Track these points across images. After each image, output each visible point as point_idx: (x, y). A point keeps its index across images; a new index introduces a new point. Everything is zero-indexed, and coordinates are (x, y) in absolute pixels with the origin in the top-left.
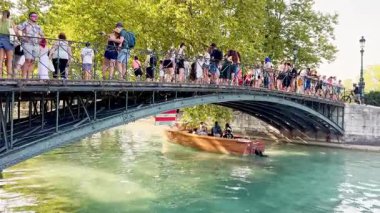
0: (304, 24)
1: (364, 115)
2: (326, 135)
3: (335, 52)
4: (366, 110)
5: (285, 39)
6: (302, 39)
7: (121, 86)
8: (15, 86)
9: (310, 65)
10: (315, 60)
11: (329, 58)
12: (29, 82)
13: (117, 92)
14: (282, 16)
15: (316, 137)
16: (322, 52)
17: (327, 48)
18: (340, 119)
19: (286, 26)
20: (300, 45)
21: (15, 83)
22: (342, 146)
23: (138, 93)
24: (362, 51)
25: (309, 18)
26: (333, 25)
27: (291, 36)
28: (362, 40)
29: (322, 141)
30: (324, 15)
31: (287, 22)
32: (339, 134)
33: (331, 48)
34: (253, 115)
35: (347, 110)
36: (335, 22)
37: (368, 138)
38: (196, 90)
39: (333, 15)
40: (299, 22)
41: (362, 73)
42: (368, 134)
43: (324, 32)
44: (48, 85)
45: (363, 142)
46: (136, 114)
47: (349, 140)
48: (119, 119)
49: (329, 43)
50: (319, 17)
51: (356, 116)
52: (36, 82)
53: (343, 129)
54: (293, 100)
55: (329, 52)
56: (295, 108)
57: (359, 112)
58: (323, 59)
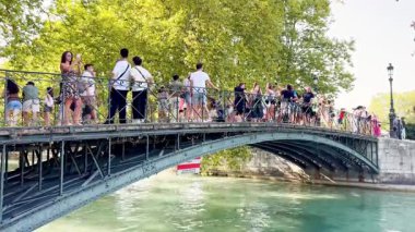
0: (318, 51)
1: (401, 150)
2: (357, 174)
3: (352, 80)
4: (401, 145)
5: (299, 68)
6: (318, 68)
7: (141, 130)
8: (7, 137)
9: (326, 95)
10: (333, 90)
11: (346, 87)
12: (26, 132)
13: (136, 138)
14: (294, 43)
15: (347, 177)
16: (338, 81)
17: (342, 76)
18: (374, 155)
19: (299, 54)
20: (316, 73)
21: (7, 133)
22: (378, 186)
23: (161, 137)
24: (391, 80)
25: (324, 45)
26: (349, 52)
27: (305, 64)
28: (390, 68)
29: (355, 182)
30: (340, 41)
31: (300, 50)
32: (373, 172)
33: (348, 76)
34: (276, 153)
35: (381, 146)
36: (352, 49)
37: (407, 176)
38: (226, 131)
39: (349, 41)
40: (312, 50)
41: (392, 104)
42: (406, 172)
43: (341, 59)
44: (52, 134)
45: (401, 180)
46: (159, 165)
47: (384, 180)
48: (138, 172)
49: (345, 71)
50: (334, 43)
51: (392, 152)
52: (35, 131)
53: (377, 167)
54: (328, 136)
55: (347, 81)
56: (328, 146)
57: (394, 148)
58: (340, 88)
